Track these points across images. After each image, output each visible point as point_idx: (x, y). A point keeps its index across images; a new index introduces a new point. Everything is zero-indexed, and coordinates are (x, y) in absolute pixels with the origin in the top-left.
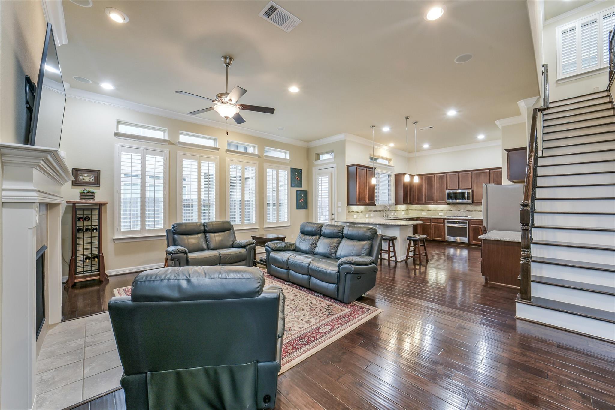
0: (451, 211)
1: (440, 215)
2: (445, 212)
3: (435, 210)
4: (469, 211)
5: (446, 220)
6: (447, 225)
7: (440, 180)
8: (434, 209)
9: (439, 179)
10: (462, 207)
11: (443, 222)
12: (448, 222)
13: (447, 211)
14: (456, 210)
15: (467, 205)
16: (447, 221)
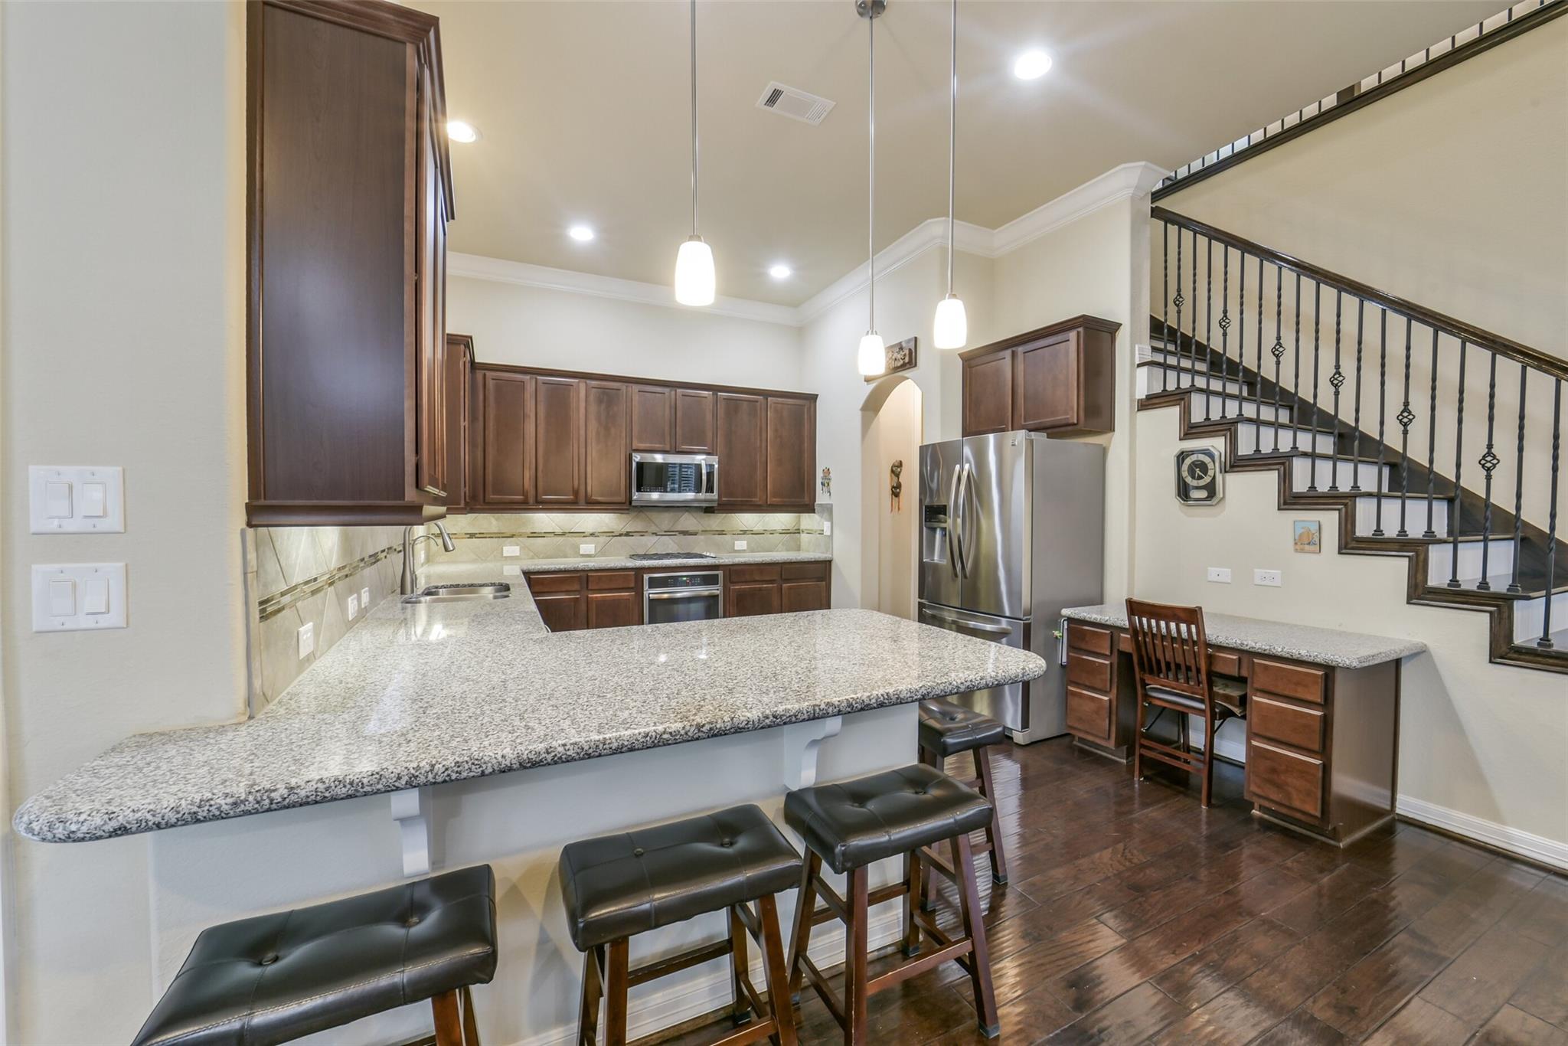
0: (627, 534)
1: (583, 556)
2: (602, 539)
3: (563, 534)
4: (685, 533)
5: (646, 577)
6: (650, 593)
7: (603, 406)
8: (558, 531)
9: (600, 401)
10: (665, 520)
11: (632, 585)
12: (654, 583)
13: (611, 534)
14: (642, 534)
15: (680, 514)
16: (650, 578)
